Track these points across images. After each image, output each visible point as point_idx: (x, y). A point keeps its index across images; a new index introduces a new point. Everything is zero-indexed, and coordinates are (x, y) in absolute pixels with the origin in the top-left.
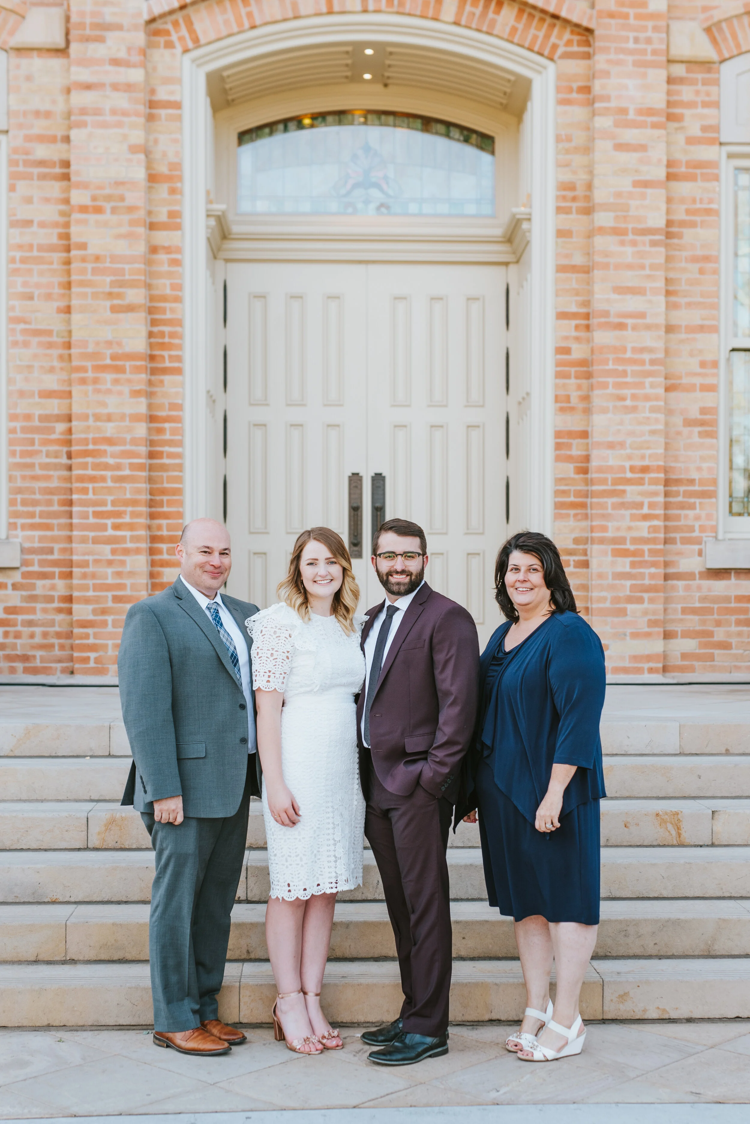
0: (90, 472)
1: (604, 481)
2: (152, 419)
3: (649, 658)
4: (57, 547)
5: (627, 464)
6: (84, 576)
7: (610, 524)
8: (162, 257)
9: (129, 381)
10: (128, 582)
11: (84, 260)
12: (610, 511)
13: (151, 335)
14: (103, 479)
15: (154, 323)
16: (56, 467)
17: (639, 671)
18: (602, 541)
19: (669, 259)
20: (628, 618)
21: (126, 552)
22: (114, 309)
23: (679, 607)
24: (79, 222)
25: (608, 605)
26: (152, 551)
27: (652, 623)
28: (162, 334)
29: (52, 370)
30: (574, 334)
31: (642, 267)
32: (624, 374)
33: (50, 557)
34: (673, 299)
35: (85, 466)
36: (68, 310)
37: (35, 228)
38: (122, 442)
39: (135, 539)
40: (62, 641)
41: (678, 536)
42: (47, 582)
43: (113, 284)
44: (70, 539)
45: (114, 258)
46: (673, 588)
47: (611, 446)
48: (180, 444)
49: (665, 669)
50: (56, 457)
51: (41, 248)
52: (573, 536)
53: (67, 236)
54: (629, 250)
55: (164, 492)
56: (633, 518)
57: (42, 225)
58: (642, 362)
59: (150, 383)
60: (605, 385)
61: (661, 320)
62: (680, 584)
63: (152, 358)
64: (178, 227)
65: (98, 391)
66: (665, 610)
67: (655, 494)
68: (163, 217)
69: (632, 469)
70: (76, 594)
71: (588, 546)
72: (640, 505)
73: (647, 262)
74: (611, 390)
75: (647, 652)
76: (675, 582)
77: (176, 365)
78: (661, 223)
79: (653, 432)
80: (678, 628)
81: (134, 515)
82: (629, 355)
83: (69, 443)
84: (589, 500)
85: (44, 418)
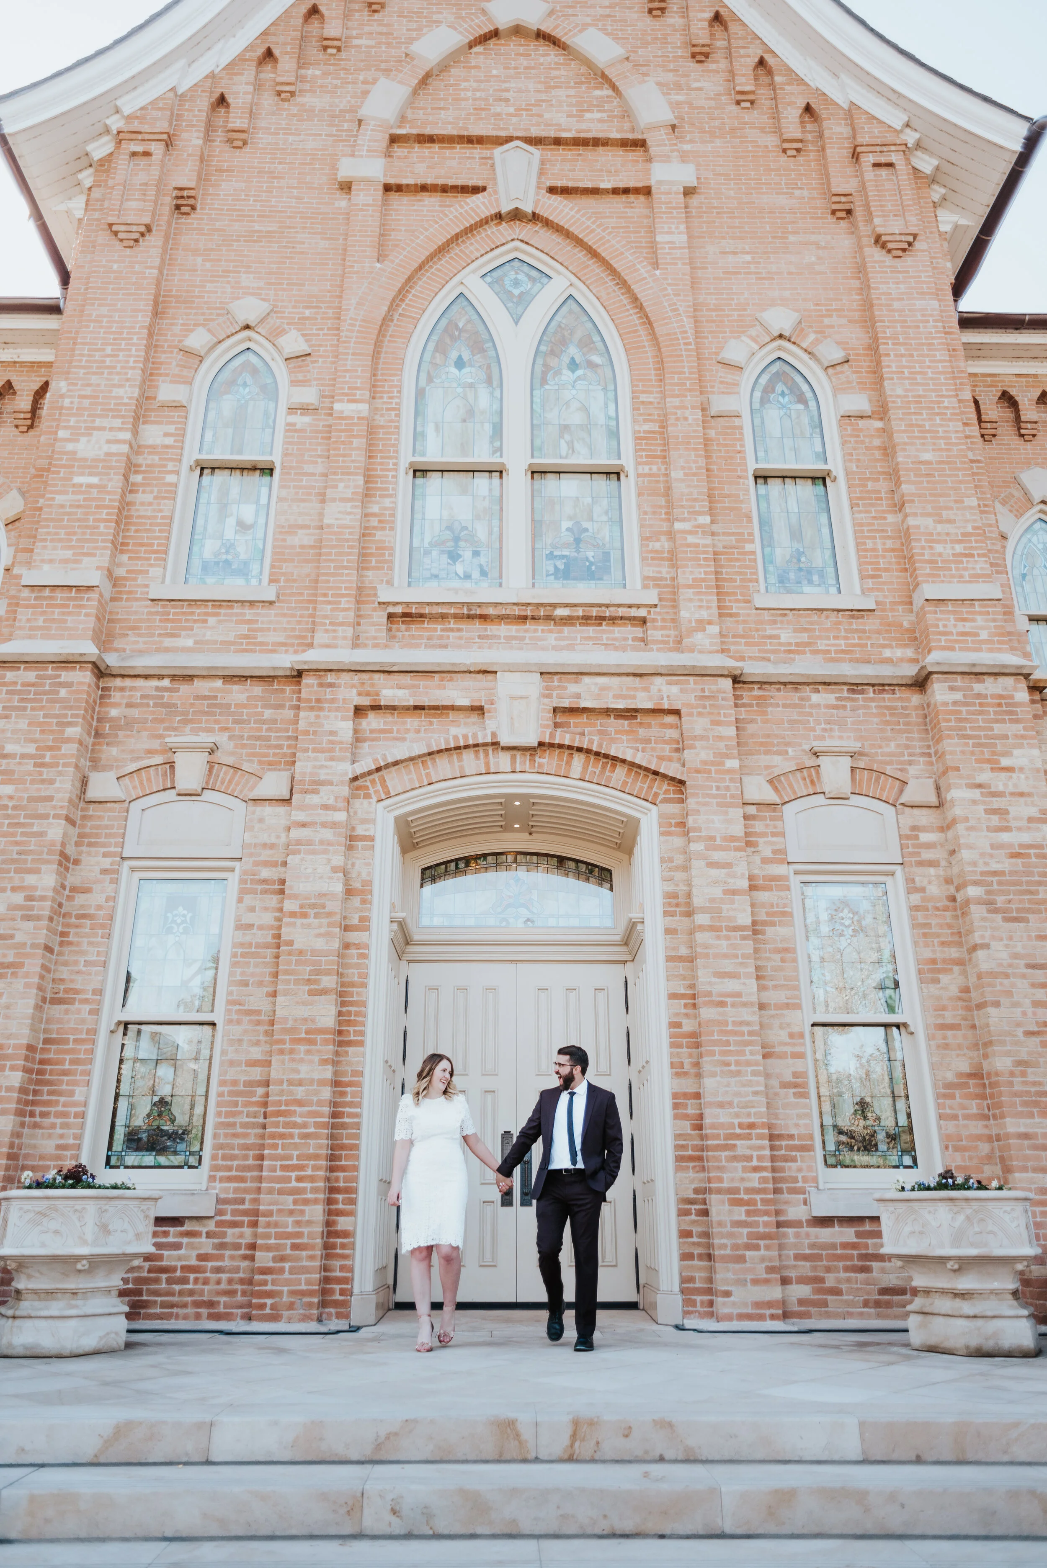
0: (281, 1130)
1: (717, 1137)
2: (337, 1084)
3: (769, 1304)
4: (248, 1197)
5: (736, 1121)
6: (268, 1225)
7: (725, 1176)
8: (353, 951)
9: (319, 1051)
10: (306, 1230)
11: (290, 954)
12: (724, 1163)
13: (340, 1014)
14: (291, 1136)
15: (343, 1004)
16: (254, 1125)
17: (761, 1318)
18: (719, 1191)
19: (756, 950)
20: (748, 1265)
21: (306, 1202)
22: (311, 993)
23: (791, 1253)
24: (289, 924)
25: (728, 1252)
26: (330, 1201)
27: (770, 1270)
28: (349, 1013)
29: (257, 1043)
30: (683, 1011)
31: (736, 956)
32: (728, 1043)
33: (241, 1207)
34: (762, 982)
35: (276, 1124)
36: (274, 994)
37: (255, 931)
38: (310, 1103)
39: (314, 1190)
40: (244, 1287)
41: (784, 1186)
42: (237, 1230)
43: (311, 972)
44: (259, 1190)
45: (314, 952)
46: (785, 1235)
47: (721, 1105)
48: (359, 1105)
49: (786, 1316)
50: (255, 1117)
51: (258, 946)
52: (693, 1186)
53: (278, 936)
54: (724, 943)
55: (342, 1147)
56: (745, 1169)
57: (261, 928)
58: (742, 1034)
59: (337, 1053)
60: (712, 1053)
61: (754, 999)
62: (790, 1231)
63: (340, 1033)
64: (367, 929)
65: (293, 1060)
66: (780, 1256)
67: (762, 1148)
68: (355, 921)
69: (741, 1126)
70: (259, 1242)
71: (707, 1196)
72: (749, 1158)
73: (740, 953)
74: (717, 1057)
75: (767, 1299)
76: (785, 1229)
77: (359, 1038)
78: (748, 921)
79: (755, 1093)
80: (793, 1274)
81: (315, 1168)
82: (730, 1028)
83: (265, 1104)
84: (705, 1154)
85: (249, 1084)
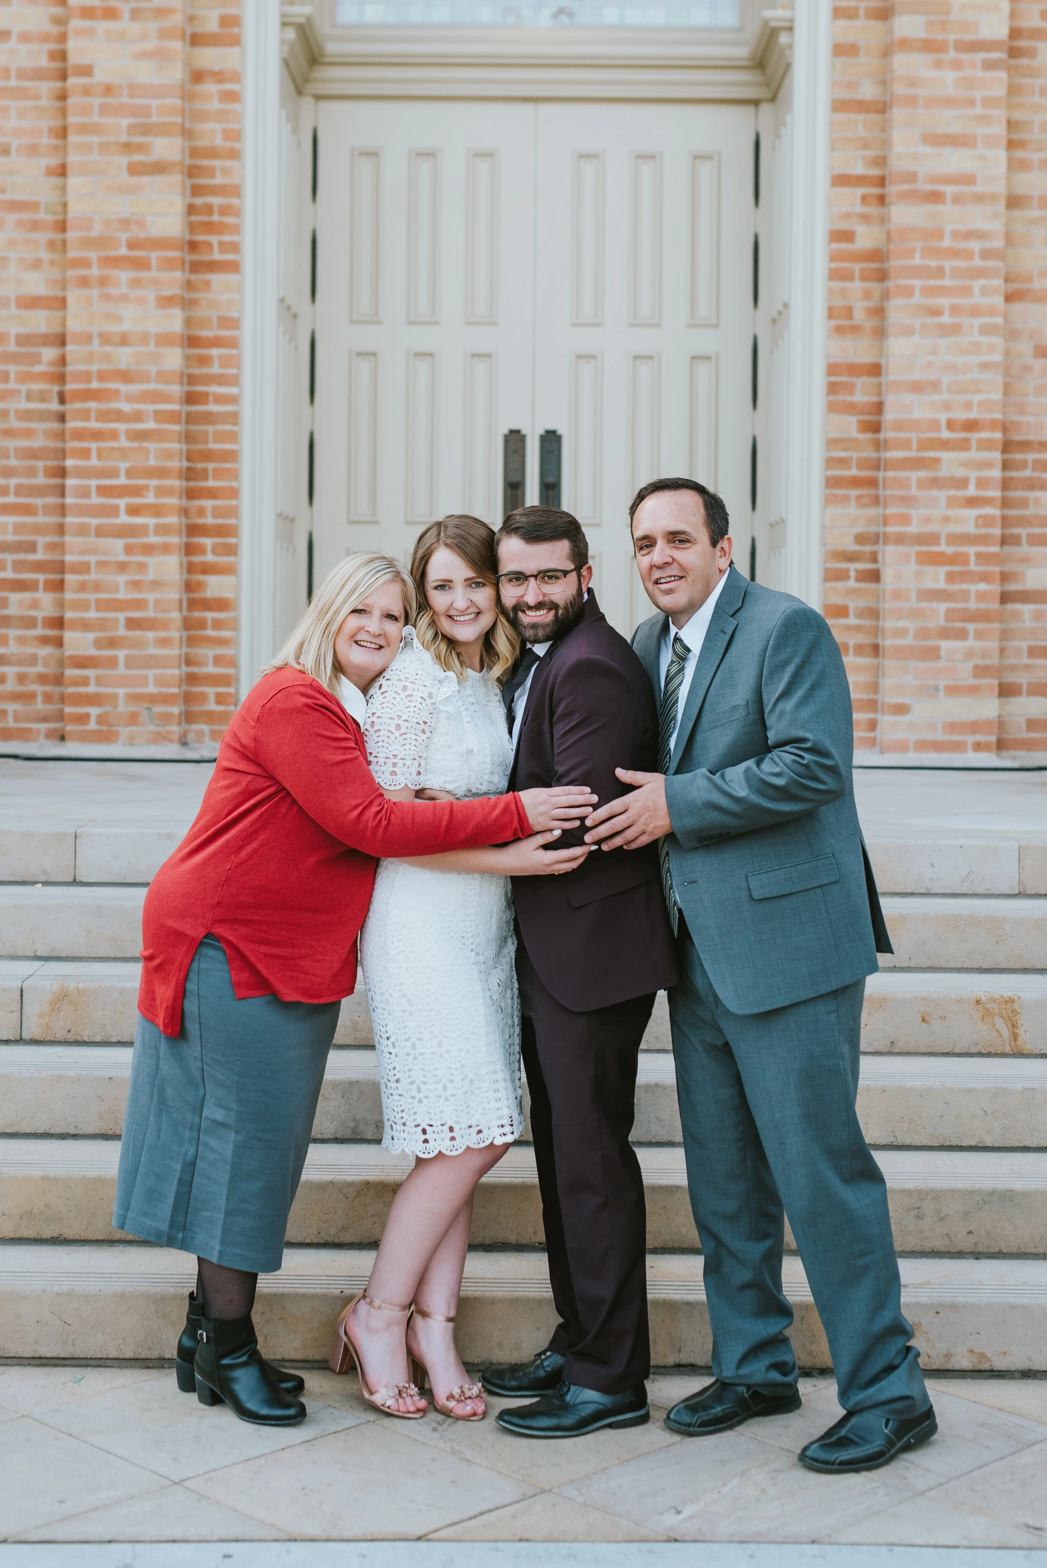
0: (94, 425)
1: (905, 444)
2: (192, 341)
3: (975, 727)
4: (41, 541)
5: (943, 417)
6: (82, 587)
7: (914, 513)
8: (211, 88)
9: (155, 282)
10: (151, 597)
11: (87, 91)
12: (914, 491)
13: (191, 209)
14: (113, 435)
15: (197, 191)
16: (42, 416)
17: (958, 747)
18: (901, 539)
19: (1013, 90)
20: (942, 663)
21: (148, 549)
22: (135, 170)
23: (1024, 645)
24: (79, 32)
25: (909, 641)
26: (189, 550)
27: (981, 671)
28: (209, 209)
29: (37, 264)
30: (859, 209)
31: (971, 103)
32: (940, 272)
33: (30, 557)
34: (1019, 154)
35: (85, 415)
36: (62, 171)
37: (13, 43)
38: (144, 377)
39: (161, 530)
40: (48, 688)
41: (1023, 532)
42: (26, 596)
43: (132, 129)
44: (61, 529)
45: (134, 90)
46: (1015, 615)
47: (917, 387)
48: (235, 381)
49: (1001, 745)
50: (43, 400)
51: (22, 74)
52: (856, 530)
53: (61, 56)
54: (949, 75)
55: (208, 456)
56: (952, 502)
57: (25, 38)
58: (968, 255)
59: (189, 285)
60: (908, 292)
61: (1000, 188)
62: (1026, 609)
63: (193, 246)
64: (236, 41)
65: (108, 297)
66: (1002, 650)
67: (988, 465)
68: (212, 25)
69: (951, 425)
70: (69, 615)
71: (879, 548)
72: (962, 483)
73: (978, 95)
74: (917, 299)
75: (972, 717)
76: (1018, 606)
77: (230, 257)
78: (1001, 32)
79: (985, 367)
80: (1023, 680)
81: (161, 491)
82: (947, 242)
83: (61, 378)
84: (881, 474)
85: (24, 340)
